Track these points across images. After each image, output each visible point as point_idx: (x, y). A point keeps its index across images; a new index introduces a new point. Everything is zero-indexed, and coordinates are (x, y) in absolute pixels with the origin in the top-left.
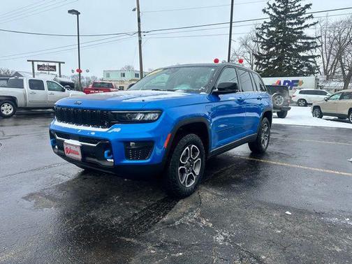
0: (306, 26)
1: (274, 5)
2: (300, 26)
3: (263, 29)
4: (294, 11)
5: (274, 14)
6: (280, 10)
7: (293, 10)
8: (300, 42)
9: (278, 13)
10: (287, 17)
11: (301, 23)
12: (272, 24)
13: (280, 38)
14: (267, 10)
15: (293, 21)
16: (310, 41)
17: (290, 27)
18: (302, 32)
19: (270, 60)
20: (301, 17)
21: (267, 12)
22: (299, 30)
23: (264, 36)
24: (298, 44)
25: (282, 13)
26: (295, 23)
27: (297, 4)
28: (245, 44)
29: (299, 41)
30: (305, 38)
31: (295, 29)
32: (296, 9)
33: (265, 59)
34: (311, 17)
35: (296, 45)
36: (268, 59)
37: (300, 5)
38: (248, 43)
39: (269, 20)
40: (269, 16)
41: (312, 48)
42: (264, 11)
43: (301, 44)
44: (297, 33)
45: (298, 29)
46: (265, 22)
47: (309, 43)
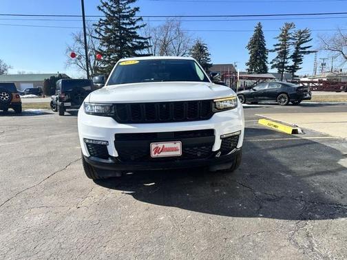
0: (137, 27)
1: (107, 4)
2: (132, 26)
3: (99, 25)
4: (125, 12)
5: (109, 13)
6: (112, 9)
8: (135, 42)
9: (112, 12)
10: (120, 16)
11: (134, 24)
12: (107, 23)
13: (117, 36)
14: (102, 8)
15: (125, 21)
16: (143, 41)
17: (124, 26)
18: (135, 32)
19: (111, 57)
20: (133, 18)
21: (102, 10)
22: (132, 31)
23: (102, 33)
24: (133, 42)
25: (116, 12)
26: (129, 24)
27: (127, 6)
28: (79, 41)
29: (134, 40)
30: (138, 37)
31: (129, 29)
32: (127, 10)
34: (140, 19)
35: (132, 44)
36: (110, 55)
37: (129, 8)
39: (104, 18)
40: (104, 14)
41: (146, 47)
42: (100, 9)
43: (136, 44)
44: (131, 33)
45: (131, 29)
46: (101, 20)
47: (142, 43)
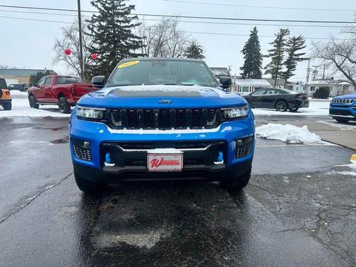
0: (132, 25)
2: (127, 24)
3: (93, 21)
4: (120, 9)
5: (103, 9)
6: (107, 5)
7: (119, 7)
9: (106, 8)
10: (114, 13)
11: (128, 22)
12: (101, 19)
13: (111, 34)
14: (96, 4)
15: (120, 19)
16: (136, 40)
17: (119, 24)
18: (130, 31)
19: (104, 55)
20: (128, 16)
21: (96, 6)
22: (127, 29)
23: (95, 29)
24: (127, 41)
25: (110, 9)
26: (123, 22)
27: (122, 3)
28: (69, 36)
29: (129, 39)
30: (133, 36)
31: (123, 27)
32: (122, 7)
33: (99, 53)
34: (136, 17)
35: (126, 43)
36: (102, 53)
37: (124, 5)
38: (72, 34)
39: (98, 14)
40: (98, 10)
41: (141, 47)
42: (93, 3)
43: (130, 42)
44: (126, 31)
45: (125, 27)
46: (94, 16)
